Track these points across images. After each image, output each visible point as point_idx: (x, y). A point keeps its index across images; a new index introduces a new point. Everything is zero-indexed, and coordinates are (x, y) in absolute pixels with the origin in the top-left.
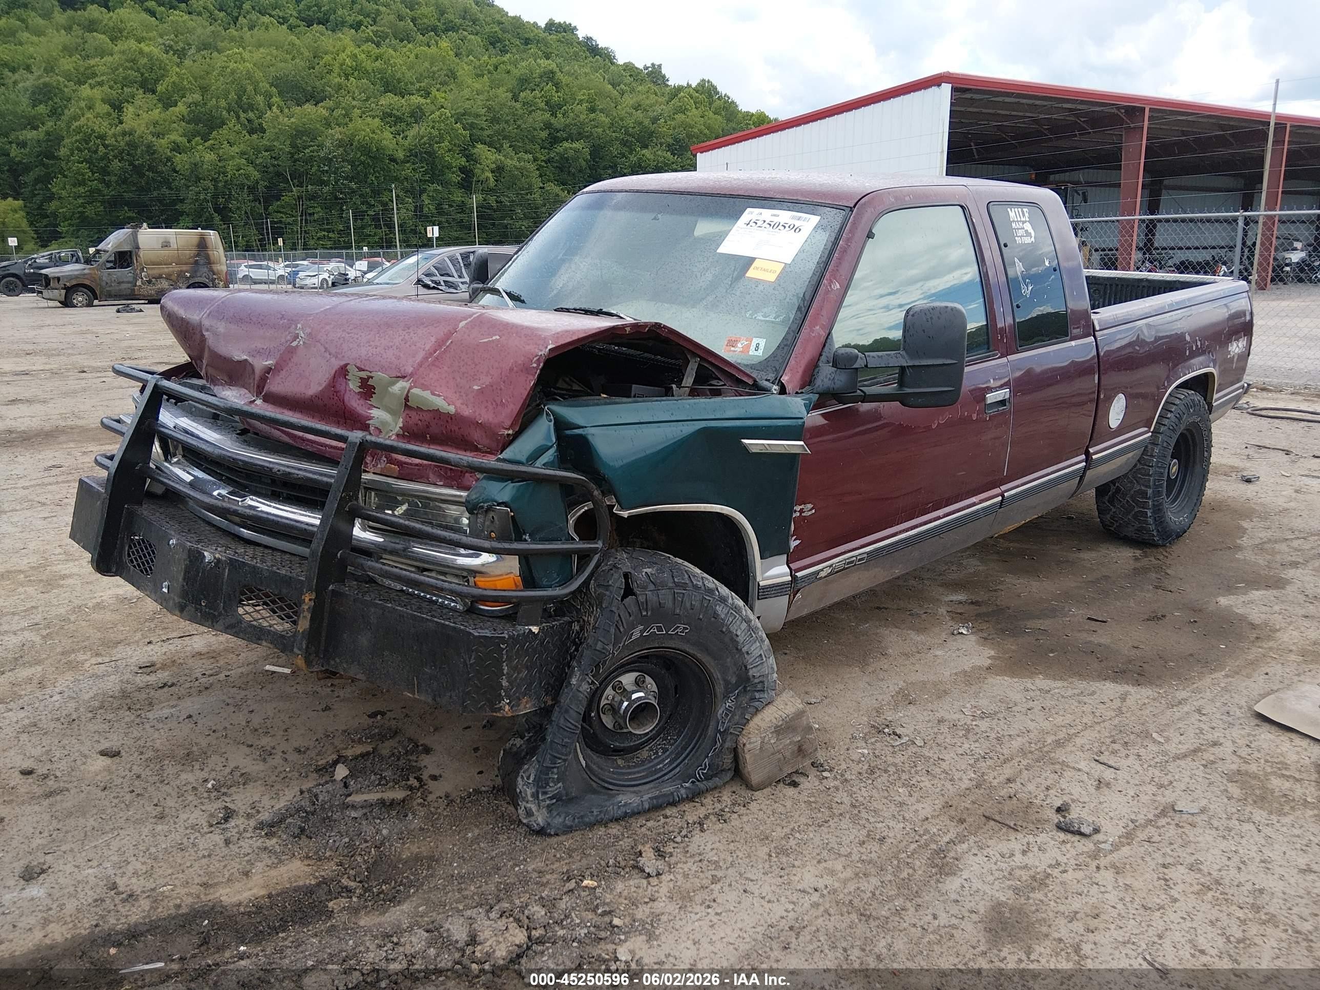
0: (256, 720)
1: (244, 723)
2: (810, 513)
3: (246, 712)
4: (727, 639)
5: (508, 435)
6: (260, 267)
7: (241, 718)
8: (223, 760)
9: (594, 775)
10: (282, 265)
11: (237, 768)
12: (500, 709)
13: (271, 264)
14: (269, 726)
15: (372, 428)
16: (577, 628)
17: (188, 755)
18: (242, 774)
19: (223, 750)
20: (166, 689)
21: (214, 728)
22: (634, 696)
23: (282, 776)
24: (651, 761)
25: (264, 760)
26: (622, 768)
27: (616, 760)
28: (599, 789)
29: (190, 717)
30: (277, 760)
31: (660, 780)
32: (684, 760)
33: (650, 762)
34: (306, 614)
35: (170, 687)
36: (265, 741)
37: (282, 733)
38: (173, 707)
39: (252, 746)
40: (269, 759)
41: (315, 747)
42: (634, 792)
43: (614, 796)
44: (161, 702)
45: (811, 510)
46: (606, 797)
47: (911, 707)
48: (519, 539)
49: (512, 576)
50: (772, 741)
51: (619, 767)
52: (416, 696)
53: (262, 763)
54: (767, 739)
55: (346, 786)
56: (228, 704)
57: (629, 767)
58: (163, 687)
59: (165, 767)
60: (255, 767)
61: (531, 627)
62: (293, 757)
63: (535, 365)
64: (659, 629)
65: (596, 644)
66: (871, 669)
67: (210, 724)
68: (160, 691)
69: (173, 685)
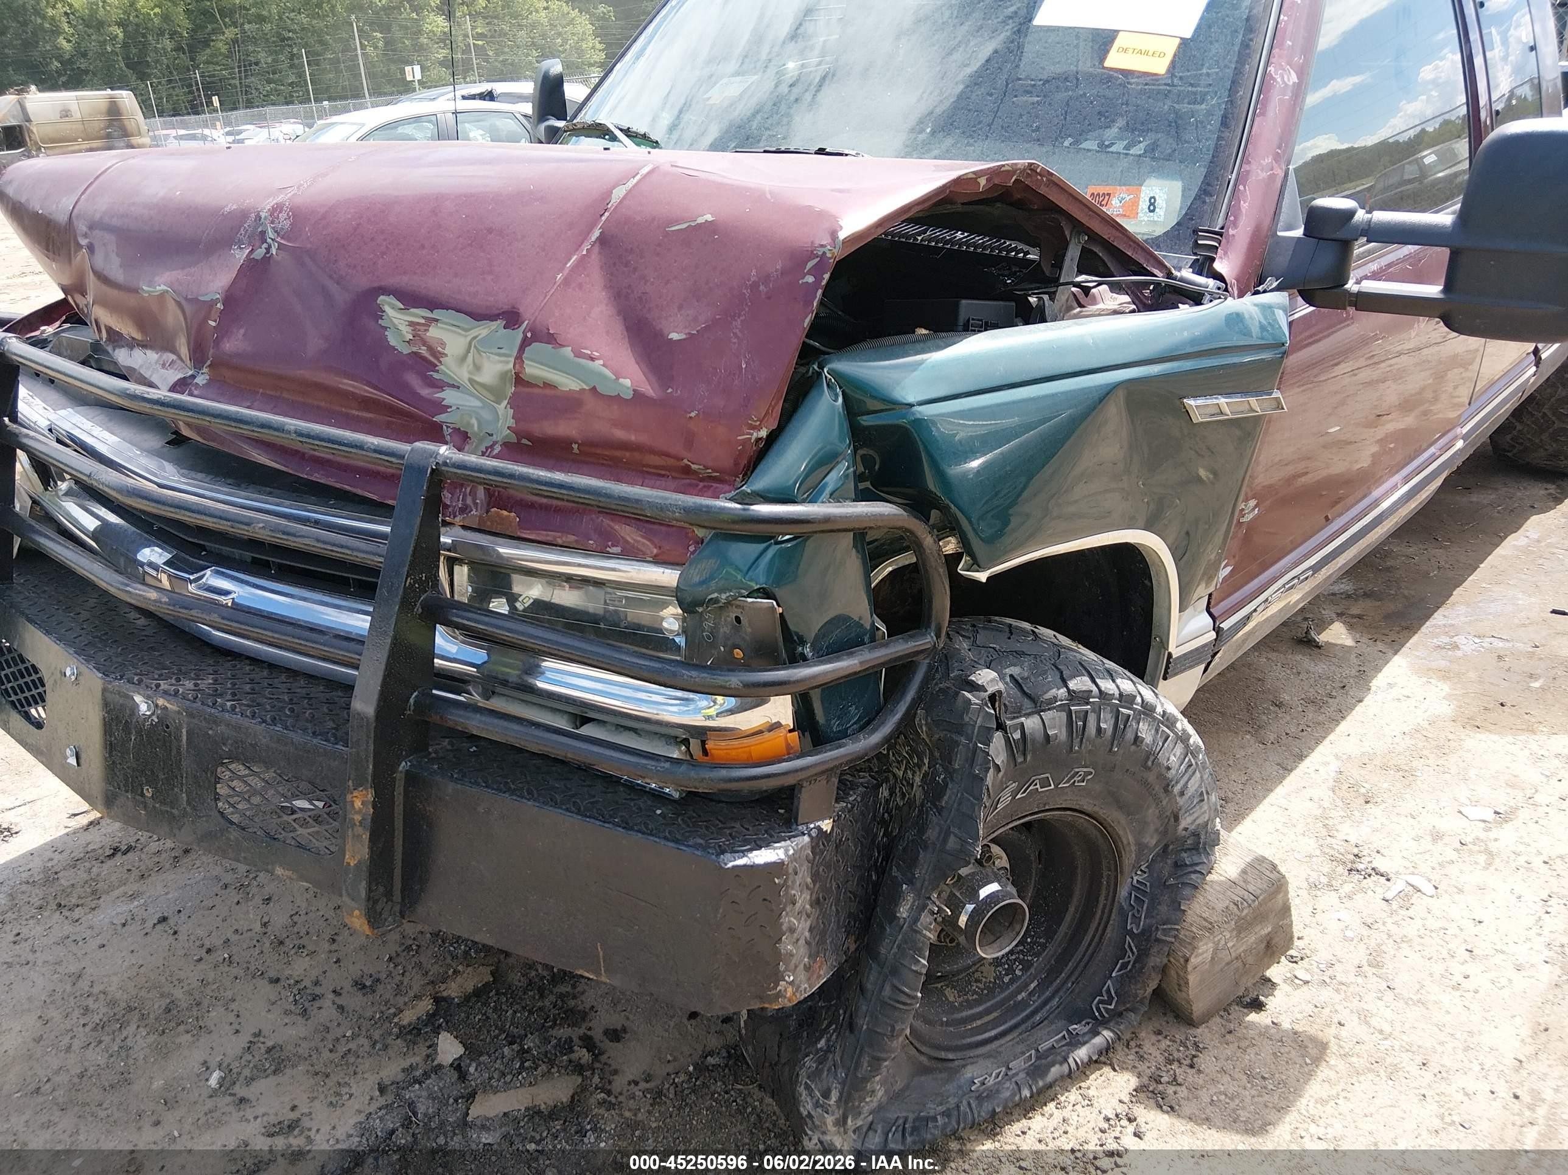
0: (279, 919)
1: (257, 927)
2: (1251, 516)
3: (258, 900)
4: (1151, 777)
5: (758, 440)
6: (193, 137)
7: (250, 917)
8: (232, 1017)
9: (924, 1043)
10: (222, 132)
11: (258, 1034)
12: (779, 995)
13: (207, 132)
14: (303, 932)
15: (447, 432)
16: (886, 793)
17: (168, 1010)
18: (269, 1050)
19: (229, 994)
20: (119, 859)
21: (208, 945)
22: (984, 892)
23: (342, 1049)
24: (1004, 987)
25: (304, 1013)
26: (960, 1009)
27: (941, 991)
28: (934, 1064)
29: (163, 919)
30: (326, 1012)
31: (1029, 1023)
32: (1065, 982)
33: (1002, 991)
34: (359, 830)
35: (125, 853)
36: (301, 967)
37: (326, 946)
38: (133, 897)
39: (278, 980)
40: (313, 1011)
41: (390, 975)
42: (987, 1056)
43: (957, 1071)
44: (112, 888)
45: (1253, 509)
46: (944, 1075)
47: (1371, 809)
48: (796, 659)
49: (782, 733)
50: (1230, 945)
51: (953, 1009)
52: (604, 979)
53: (300, 1020)
54: (1223, 942)
55: (463, 1076)
56: (226, 886)
57: (970, 1005)
58: (113, 855)
59: (129, 1042)
60: (292, 1032)
61: (819, 823)
62: (355, 1001)
63: (810, 279)
64: (1045, 783)
65: (945, 841)
66: (1272, 737)
67: (200, 932)
68: (110, 863)
69: (130, 849)
